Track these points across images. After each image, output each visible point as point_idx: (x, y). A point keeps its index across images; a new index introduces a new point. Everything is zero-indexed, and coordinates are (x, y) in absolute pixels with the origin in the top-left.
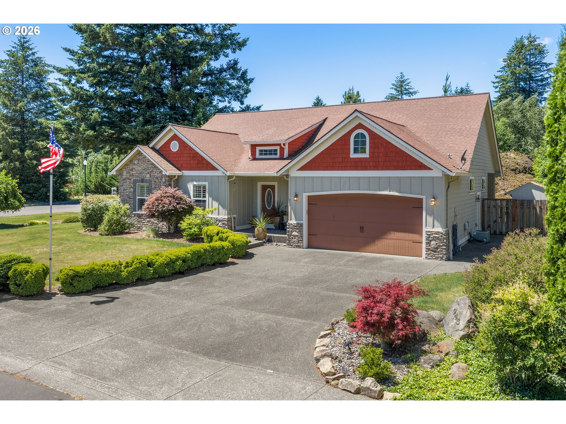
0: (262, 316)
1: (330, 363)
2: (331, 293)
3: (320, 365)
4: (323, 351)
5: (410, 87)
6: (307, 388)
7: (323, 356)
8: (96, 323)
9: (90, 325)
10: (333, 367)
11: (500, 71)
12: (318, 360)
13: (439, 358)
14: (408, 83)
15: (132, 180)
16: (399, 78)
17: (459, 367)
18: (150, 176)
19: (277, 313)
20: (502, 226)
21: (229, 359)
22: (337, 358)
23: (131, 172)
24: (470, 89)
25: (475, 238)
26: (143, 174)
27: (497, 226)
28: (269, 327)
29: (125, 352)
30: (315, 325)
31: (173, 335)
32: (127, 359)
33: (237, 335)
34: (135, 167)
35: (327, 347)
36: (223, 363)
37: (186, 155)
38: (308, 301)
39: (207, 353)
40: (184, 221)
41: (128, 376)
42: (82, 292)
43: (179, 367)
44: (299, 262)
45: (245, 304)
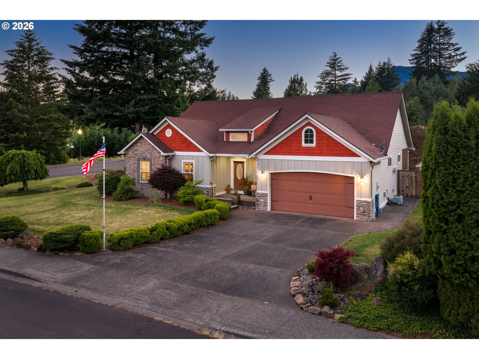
0: (251, 266)
1: (302, 298)
2: (293, 249)
3: (296, 299)
4: (296, 290)
5: (342, 64)
6: (291, 312)
7: (297, 294)
8: (146, 272)
9: (143, 274)
10: (304, 300)
11: (415, 50)
12: (294, 296)
13: (366, 294)
14: (340, 61)
15: (136, 158)
16: (333, 57)
17: (377, 299)
18: (151, 155)
19: (261, 264)
20: (413, 191)
21: (239, 295)
22: (305, 294)
23: (136, 152)
24: (392, 63)
25: (392, 201)
26: (145, 154)
27: (409, 191)
28: (258, 273)
29: (174, 292)
30: (287, 272)
31: (199, 280)
32: (176, 296)
33: (239, 279)
34: (138, 148)
35: (298, 287)
36: (236, 298)
37: (177, 140)
38: (279, 255)
39: (225, 292)
40: (180, 191)
41: (183, 307)
42: (126, 250)
43: (210, 301)
44: (268, 224)
45: (238, 257)
